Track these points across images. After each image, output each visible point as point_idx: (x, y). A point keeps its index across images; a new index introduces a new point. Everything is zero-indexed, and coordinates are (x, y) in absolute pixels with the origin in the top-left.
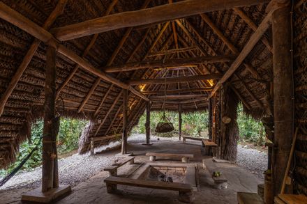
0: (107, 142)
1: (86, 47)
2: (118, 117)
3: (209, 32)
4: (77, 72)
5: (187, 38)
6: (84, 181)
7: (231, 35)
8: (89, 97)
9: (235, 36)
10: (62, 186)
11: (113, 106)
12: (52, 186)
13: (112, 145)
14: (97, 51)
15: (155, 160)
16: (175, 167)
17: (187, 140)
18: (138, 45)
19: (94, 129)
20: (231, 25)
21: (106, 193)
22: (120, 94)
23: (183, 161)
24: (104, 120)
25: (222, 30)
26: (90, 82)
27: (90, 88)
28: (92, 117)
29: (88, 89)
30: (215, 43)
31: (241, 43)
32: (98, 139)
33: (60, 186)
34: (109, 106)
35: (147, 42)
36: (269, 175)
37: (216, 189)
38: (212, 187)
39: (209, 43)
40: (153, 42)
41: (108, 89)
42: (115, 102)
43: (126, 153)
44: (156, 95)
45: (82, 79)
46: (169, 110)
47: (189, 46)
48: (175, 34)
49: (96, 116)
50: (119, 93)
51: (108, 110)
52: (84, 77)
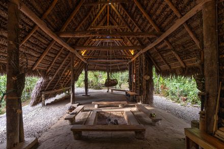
0: (54, 95)
1: (45, 12)
2: (64, 75)
3: (139, 16)
4: (34, 33)
5: (117, 19)
6: (46, 131)
7: (157, 19)
8: (43, 57)
9: (160, 20)
10: (28, 140)
11: (62, 66)
12: (18, 141)
13: (58, 97)
14: (54, 17)
15: (99, 107)
16: (116, 112)
17: (113, 91)
18: (84, 18)
19: (46, 84)
20: (158, 12)
21: (74, 140)
22: (68, 57)
23: (120, 106)
24: (54, 77)
25: (150, 15)
26: (45, 44)
27: (45, 49)
28: (45, 74)
29: (43, 50)
30: (142, 24)
31: (163, 25)
32: (48, 93)
33: (26, 139)
34: (58, 65)
35: (90, 17)
36: (204, 115)
37: (154, 126)
38: (151, 124)
39: (137, 24)
40: (94, 19)
41: (59, 51)
42: (63, 63)
43: (74, 103)
44: (91, 59)
45: (39, 40)
46: (100, 70)
47: (118, 25)
48: (108, 15)
49: (48, 73)
50: (67, 55)
51: (57, 69)
52: (41, 39)
